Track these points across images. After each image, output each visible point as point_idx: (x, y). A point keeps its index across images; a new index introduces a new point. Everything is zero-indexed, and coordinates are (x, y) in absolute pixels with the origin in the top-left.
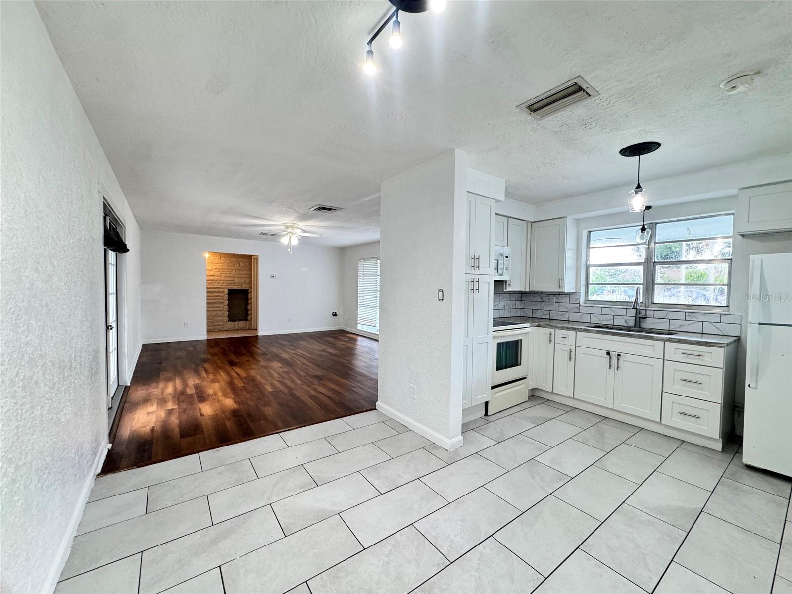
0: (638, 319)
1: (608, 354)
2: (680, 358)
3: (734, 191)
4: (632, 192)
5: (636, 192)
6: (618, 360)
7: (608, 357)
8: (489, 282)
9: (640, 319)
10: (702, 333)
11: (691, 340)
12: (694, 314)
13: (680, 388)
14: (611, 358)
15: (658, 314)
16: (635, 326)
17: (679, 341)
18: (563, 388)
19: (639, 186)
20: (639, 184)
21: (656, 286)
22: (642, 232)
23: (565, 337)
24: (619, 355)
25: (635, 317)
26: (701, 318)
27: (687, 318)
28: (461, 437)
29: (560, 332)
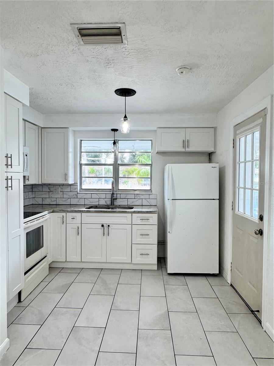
0: (113, 200)
1: (103, 226)
2: (139, 222)
3: (155, 129)
4: (122, 120)
5: (125, 120)
6: (108, 228)
7: (103, 228)
8: (19, 179)
9: (113, 199)
10: (142, 205)
11: (144, 211)
12: (139, 195)
13: (140, 240)
14: (104, 229)
15: (122, 196)
16: (111, 205)
17: (139, 212)
18: (73, 257)
19: (125, 117)
20: (125, 115)
21: (120, 179)
22: (114, 145)
23: (74, 218)
24: (109, 226)
25: (111, 199)
26: (142, 197)
27: (136, 198)
28: (7, 340)
29: (70, 215)
